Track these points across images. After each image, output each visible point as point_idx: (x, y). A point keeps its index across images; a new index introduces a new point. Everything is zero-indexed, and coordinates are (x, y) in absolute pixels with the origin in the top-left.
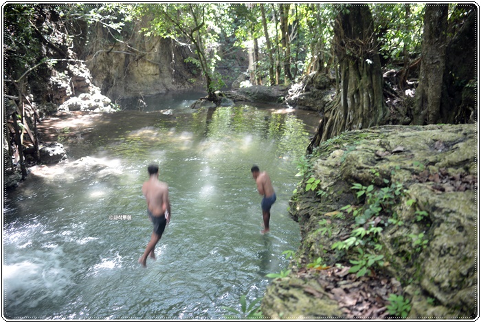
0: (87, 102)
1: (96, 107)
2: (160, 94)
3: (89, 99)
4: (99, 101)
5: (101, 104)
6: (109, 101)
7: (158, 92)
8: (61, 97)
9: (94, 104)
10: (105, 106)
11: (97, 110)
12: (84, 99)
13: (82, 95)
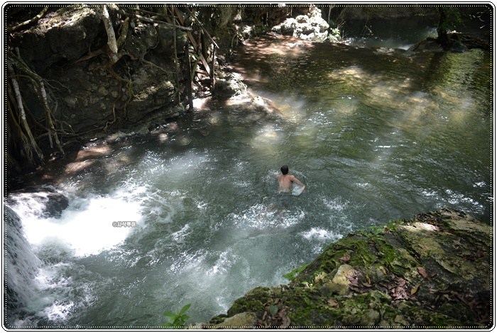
0: (303, 25)
1: (312, 31)
2: (403, 18)
3: (305, 22)
4: (316, 25)
5: (317, 29)
6: (328, 26)
7: (400, 15)
8: (276, 17)
9: (310, 28)
10: (321, 31)
11: (312, 35)
12: (301, 21)
13: (299, 17)
